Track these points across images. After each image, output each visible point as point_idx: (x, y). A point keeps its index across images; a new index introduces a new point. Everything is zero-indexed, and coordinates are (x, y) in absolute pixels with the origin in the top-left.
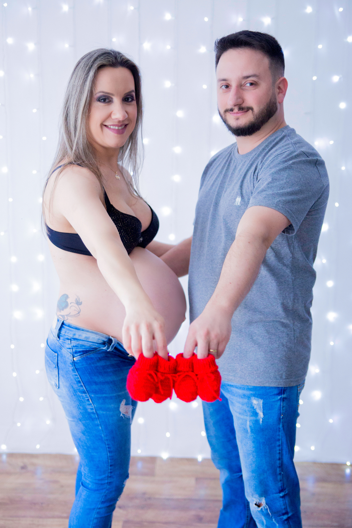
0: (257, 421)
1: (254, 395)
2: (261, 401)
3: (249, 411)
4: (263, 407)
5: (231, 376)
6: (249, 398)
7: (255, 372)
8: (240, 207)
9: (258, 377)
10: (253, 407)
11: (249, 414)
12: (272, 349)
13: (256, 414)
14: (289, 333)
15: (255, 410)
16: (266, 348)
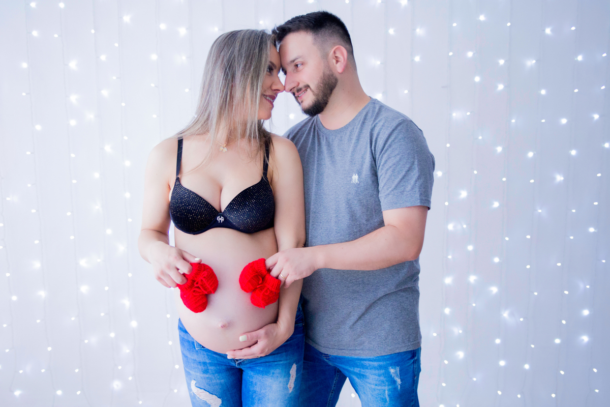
0: (396, 388)
1: (391, 365)
2: (398, 369)
3: (387, 381)
4: (400, 374)
5: (359, 350)
6: (385, 368)
7: (384, 342)
8: (359, 184)
9: (388, 345)
10: (391, 376)
11: (387, 383)
12: (396, 315)
13: (394, 382)
14: (408, 296)
15: (393, 378)
16: (390, 315)
